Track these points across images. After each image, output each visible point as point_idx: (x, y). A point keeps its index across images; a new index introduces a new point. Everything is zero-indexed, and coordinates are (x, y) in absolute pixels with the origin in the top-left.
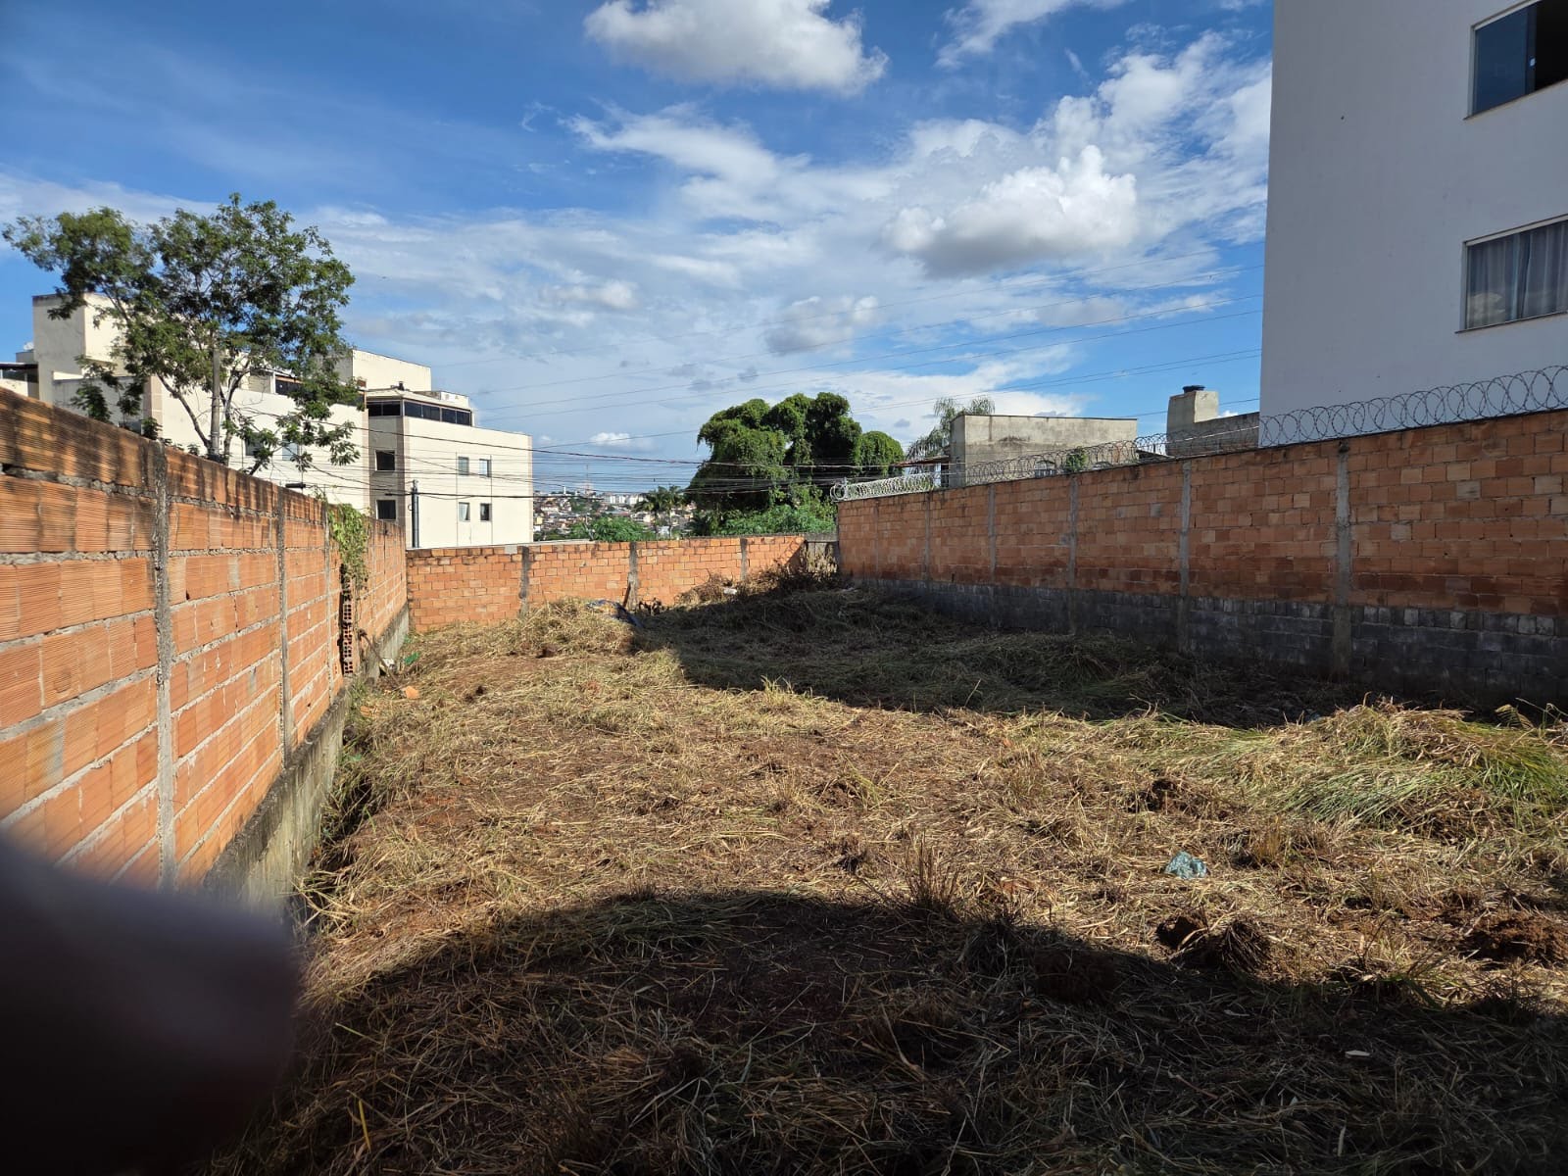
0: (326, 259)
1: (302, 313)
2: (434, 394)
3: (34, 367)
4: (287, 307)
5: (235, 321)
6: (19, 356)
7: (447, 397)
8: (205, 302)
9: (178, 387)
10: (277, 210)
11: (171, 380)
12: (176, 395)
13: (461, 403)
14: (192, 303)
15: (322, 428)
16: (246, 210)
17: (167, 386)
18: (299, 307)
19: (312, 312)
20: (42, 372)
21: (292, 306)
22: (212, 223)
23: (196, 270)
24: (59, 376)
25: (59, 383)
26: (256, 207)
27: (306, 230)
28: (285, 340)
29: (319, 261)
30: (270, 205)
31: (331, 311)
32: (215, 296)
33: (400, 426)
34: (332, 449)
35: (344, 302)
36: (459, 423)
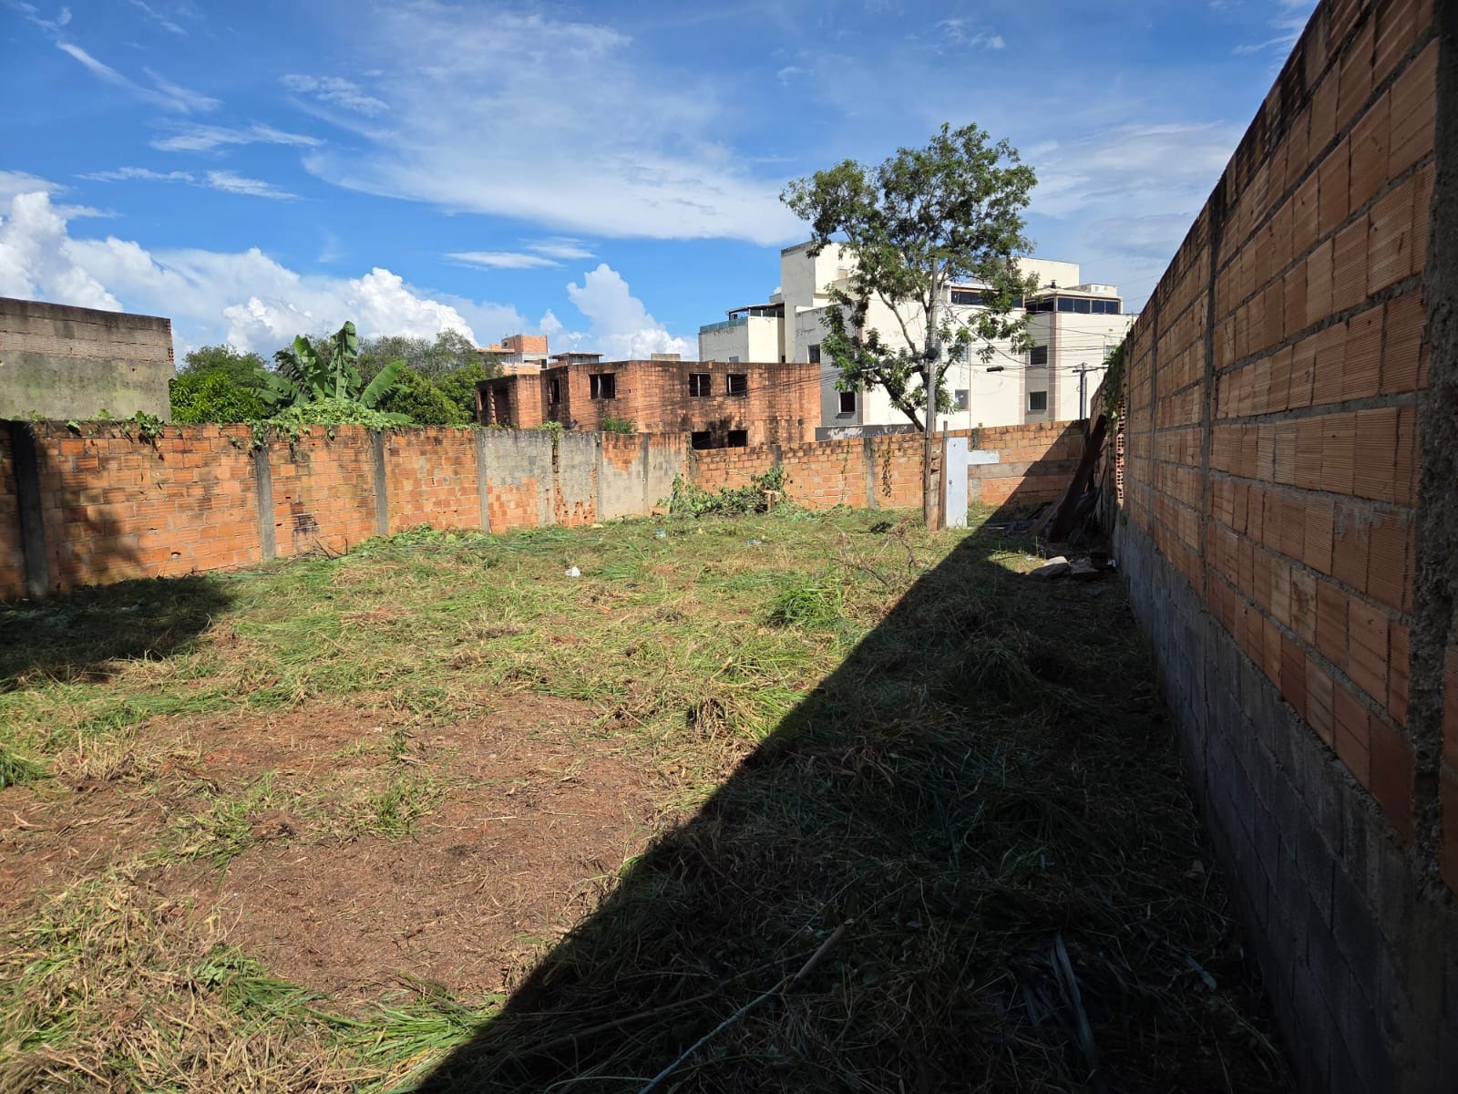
0: (1014, 167)
1: (988, 221)
2: (1083, 288)
3: (782, 305)
4: (978, 217)
5: (934, 238)
6: (771, 298)
7: (1097, 289)
8: (913, 225)
9: (893, 301)
10: (977, 130)
11: (887, 296)
12: (892, 307)
13: (1108, 292)
14: (905, 227)
15: (1005, 322)
16: (952, 136)
17: (885, 301)
18: (988, 215)
19: (996, 219)
20: (787, 309)
21: (982, 216)
22: (923, 155)
23: (910, 198)
24: (799, 309)
25: (799, 314)
26: (960, 132)
27: (999, 144)
28: (975, 248)
29: (1007, 171)
30: (972, 127)
31: (1013, 215)
32: (921, 219)
33: (1053, 321)
34: (1012, 340)
35: (1025, 204)
36: (1109, 312)
